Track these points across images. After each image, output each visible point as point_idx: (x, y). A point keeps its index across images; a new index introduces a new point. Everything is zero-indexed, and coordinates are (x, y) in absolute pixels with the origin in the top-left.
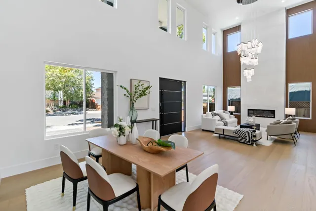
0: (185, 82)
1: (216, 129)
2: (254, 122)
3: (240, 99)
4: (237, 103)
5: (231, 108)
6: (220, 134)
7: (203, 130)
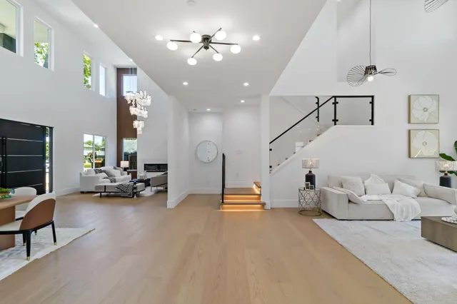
0: (51, 128)
1: (97, 187)
2: (145, 176)
3: (136, 153)
4: (132, 158)
5: (125, 164)
6: (101, 193)
7: (82, 193)
